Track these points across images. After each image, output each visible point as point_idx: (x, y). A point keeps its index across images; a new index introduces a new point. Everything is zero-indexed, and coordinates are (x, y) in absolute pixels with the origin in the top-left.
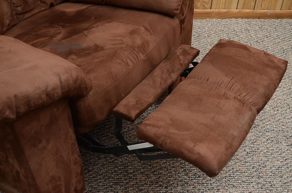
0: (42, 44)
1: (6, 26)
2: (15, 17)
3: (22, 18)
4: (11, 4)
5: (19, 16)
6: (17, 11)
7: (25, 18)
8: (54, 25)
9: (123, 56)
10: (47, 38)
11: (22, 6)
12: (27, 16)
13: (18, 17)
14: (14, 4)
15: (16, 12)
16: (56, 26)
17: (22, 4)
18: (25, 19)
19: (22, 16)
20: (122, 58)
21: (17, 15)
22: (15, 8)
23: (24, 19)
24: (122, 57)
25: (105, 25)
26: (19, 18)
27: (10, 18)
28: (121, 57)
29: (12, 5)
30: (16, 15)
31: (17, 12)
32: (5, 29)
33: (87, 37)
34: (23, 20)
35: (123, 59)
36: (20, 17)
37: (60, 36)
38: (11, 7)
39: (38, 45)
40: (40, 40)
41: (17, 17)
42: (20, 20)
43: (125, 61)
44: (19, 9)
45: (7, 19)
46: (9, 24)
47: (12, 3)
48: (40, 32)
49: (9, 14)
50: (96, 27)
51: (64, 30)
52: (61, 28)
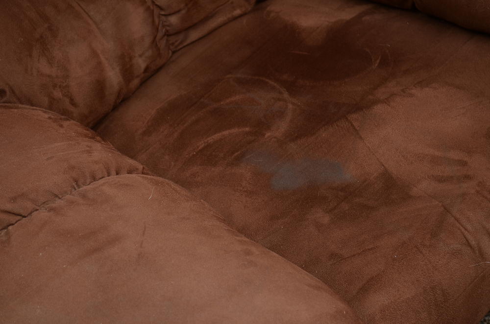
0: (233, 153)
1: (138, 76)
2: (162, 44)
3: (181, 43)
4: (153, 11)
5: (172, 39)
6: (168, 26)
7: (189, 41)
8: (264, 79)
9: (469, 227)
10: (247, 129)
11: (183, 12)
12: (194, 35)
13: (171, 42)
14: (161, 8)
15: (167, 31)
16: (271, 83)
17: (182, 6)
18: (188, 45)
19: (181, 37)
20: (466, 233)
21: (169, 35)
22: (163, 18)
23: (185, 44)
24: (466, 230)
25: (411, 95)
26: (173, 44)
27: (149, 53)
28: (463, 230)
29: (156, 11)
30: (166, 37)
31: (168, 28)
32: (136, 82)
33: (361, 138)
34: (184, 47)
35: (469, 237)
36: (176, 41)
37: (281, 128)
38: (153, 21)
39: (222, 155)
40: (226, 133)
41: (167, 40)
42: (176, 47)
43: (473, 243)
44: (174, 20)
45: (140, 56)
46: (146, 70)
47: (156, 5)
48: (228, 101)
49: (148, 41)
50: (386, 101)
51: (293, 104)
52: (286, 95)
